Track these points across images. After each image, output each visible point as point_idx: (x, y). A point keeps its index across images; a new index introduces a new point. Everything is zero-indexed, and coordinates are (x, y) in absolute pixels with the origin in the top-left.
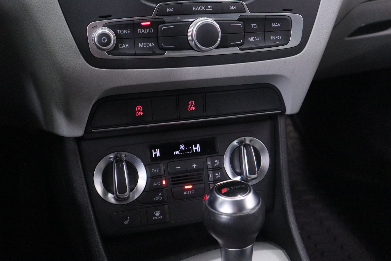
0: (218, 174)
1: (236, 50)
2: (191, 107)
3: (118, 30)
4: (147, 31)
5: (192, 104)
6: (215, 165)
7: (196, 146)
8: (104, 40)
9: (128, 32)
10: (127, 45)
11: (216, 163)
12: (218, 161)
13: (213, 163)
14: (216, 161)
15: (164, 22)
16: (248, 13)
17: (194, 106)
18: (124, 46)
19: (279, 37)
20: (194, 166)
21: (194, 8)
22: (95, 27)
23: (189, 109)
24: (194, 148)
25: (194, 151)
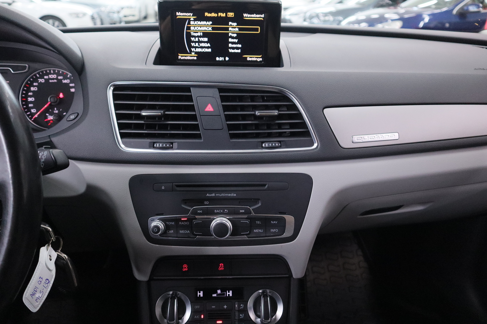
0: (242, 315)
1: (245, 238)
2: (221, 267)
3: (167, 223)
4: (185, 223)
5: (222, 266)
6: (240, 308)
7: (229, 292)
8: (155, 230)
9: (173, 223)
10: (172, 231)
11: (242, 306)
12: (243, 305)
13: (239, 306)
14: (242, 305)
15: (196, 219)
16: (253, 214)
17: (223, 267)
18: (170, 232)
19: (277, 230)
20: (225, 307)
21: (215, 211)
22: (153, 220)
23: (220, 269)
24: (228, 293)
25: (227, 296)
